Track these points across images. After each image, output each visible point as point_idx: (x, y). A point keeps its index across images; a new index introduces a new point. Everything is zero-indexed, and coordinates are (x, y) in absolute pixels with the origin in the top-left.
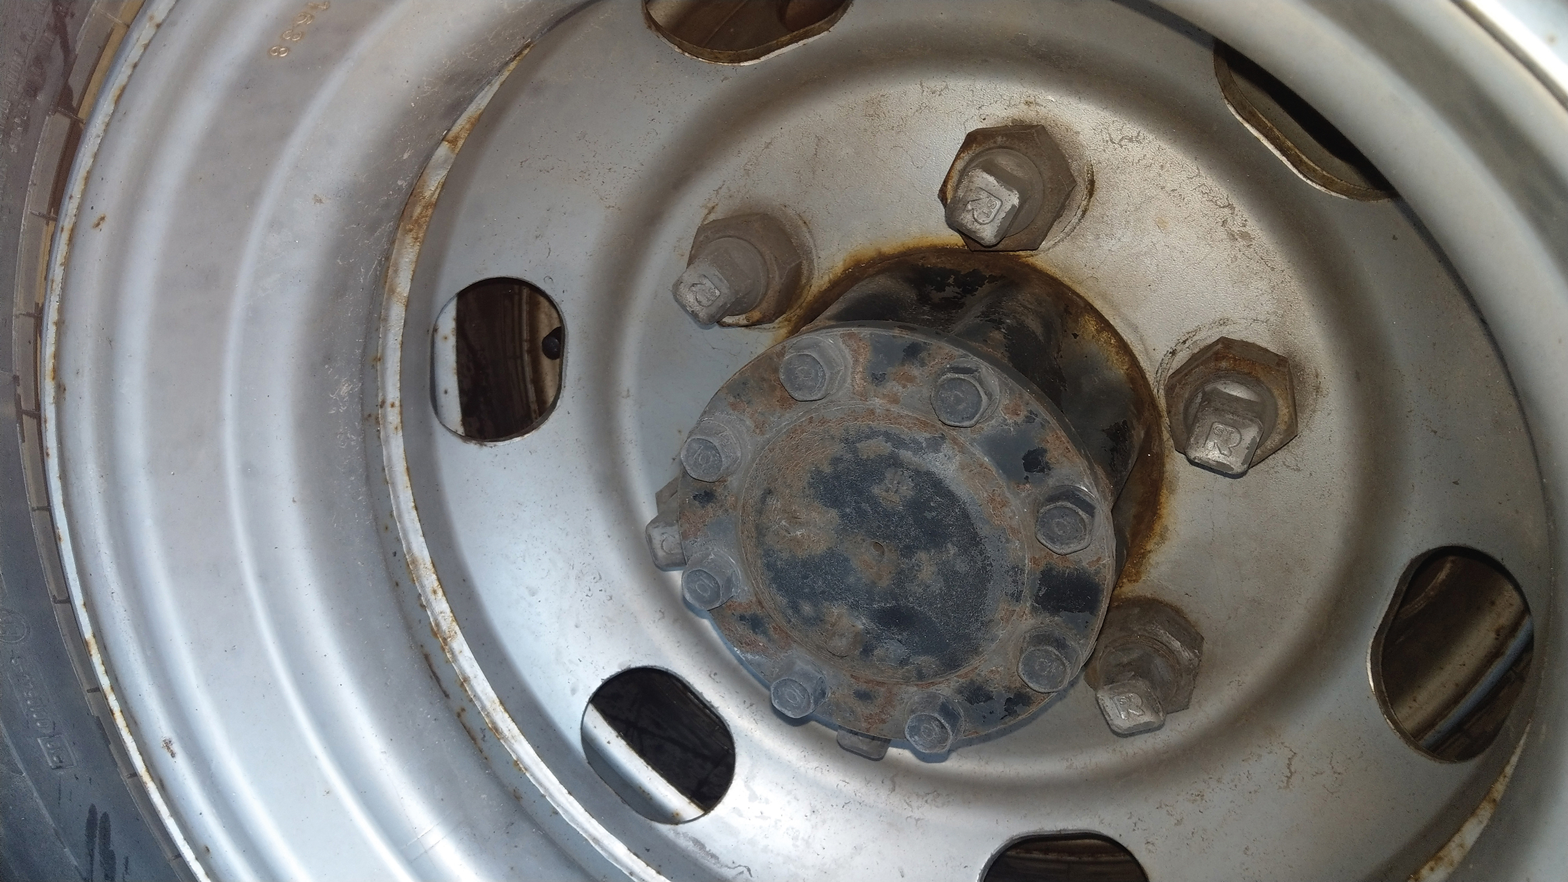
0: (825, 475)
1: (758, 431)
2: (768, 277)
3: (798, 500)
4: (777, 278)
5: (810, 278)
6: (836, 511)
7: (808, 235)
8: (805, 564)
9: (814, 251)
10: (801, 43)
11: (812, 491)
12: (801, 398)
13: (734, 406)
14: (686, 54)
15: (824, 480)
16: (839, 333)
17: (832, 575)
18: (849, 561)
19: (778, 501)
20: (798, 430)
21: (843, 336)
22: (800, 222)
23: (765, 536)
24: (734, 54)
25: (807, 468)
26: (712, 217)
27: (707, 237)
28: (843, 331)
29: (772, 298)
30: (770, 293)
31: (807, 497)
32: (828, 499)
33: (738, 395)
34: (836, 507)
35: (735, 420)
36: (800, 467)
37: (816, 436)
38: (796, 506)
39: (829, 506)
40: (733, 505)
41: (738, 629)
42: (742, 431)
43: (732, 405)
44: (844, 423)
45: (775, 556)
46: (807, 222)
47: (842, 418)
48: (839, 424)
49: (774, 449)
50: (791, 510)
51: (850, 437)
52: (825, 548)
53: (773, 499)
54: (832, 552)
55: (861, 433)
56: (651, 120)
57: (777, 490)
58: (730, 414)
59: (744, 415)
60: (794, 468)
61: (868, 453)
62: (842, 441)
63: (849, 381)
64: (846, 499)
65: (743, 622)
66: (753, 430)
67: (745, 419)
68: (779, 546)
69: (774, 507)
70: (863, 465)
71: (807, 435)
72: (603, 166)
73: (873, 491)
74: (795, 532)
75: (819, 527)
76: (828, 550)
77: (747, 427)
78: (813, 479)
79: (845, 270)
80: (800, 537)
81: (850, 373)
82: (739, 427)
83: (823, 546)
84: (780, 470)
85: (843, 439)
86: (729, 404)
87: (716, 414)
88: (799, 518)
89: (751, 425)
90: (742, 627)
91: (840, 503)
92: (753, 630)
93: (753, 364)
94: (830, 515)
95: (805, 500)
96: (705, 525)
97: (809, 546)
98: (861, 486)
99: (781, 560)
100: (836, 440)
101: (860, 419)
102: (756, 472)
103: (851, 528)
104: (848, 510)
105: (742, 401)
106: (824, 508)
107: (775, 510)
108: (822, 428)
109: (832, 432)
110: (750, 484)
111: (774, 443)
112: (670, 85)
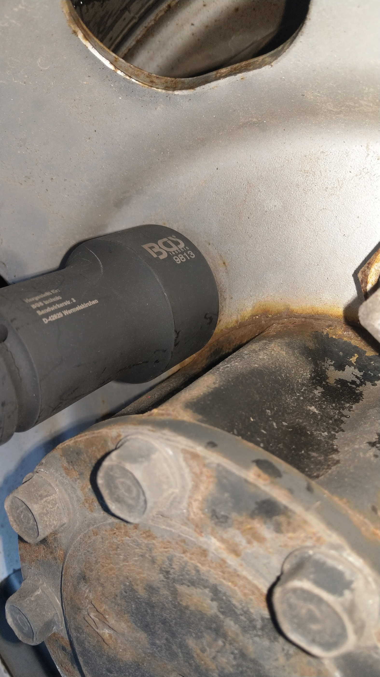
0: (139, 596)
1: (87, 505)
3: (109, 602)
7: (225, 275)
9: (228, 291)
10: (239, 76)
13: (67, 471)
14: (119, 72)
15: (136, 600)
20: (121, 529)
24: (172, 81)
25: (121, 578)
28: (186, 445)
31: (118, 605)
32: (139, 620)
34: (146, 632)
35: (67, 484)
36: (114, 574)
37: (137, 547)
38: (107, 607)
39: (138, 627)
40: (61, 558)
41: (60, 654)
42: (73, 497)
43: (66, 469)
44: (169, 549)
45: (84, 636)
46: (226, 263)
47: (169, 542)
48: (164, 548)
49: (97, 534)
50: (101, 608)
51: (172, 571)
52: (131, 659)
53: (86, 587)
54: (138, 666)
55: (186, 573)
56: (88, 138)
57: (90, 580)
58: (63, 476)
59: (76, 484)
60: (109, 571)
61: (187, 602)
62: (161, 571)
63: (185, 504)
64: (158, 631)
65: (64, 652)
66: (83, 502)
67: (76, 488)
68: (88, 630)
69: (86, 595)
70: (181, 610)
71: (129, 540)
72: (46, 175)
73: (187, 641)
74: (103, 630)
75: (127, 639)
76: (133, 662)
77: (77, 496)
78: (126, 592)
79: (252, 316)
80: (108, 636)
81: (186, 496)
82: (70, 492)
83: (128, 656)
84: (97, 563)
85: (163, 569)
86: (63, 467)
87: (51, 470)
88: (107, 621)
89: (81, 497)
90: (63, 655)
91: (151, 631)
92: (72, 663)
93: (88, 439)
94: (138, 635)
95: (116, 607)
96: (38, 560)
97: (115, 649)
98: (174, 629)
99: (89, 643)
100: (156, 566)
101: (188, 554)
102: (79, 546)
103: (160, 657)
104: (157, 642)
105: (75, 470)
106: (134, 625)
107: (87, 598)
108: (146, 542)
109: (155, 553)
110: (73, 553)
111: (98, 527)
112: (104, 104)
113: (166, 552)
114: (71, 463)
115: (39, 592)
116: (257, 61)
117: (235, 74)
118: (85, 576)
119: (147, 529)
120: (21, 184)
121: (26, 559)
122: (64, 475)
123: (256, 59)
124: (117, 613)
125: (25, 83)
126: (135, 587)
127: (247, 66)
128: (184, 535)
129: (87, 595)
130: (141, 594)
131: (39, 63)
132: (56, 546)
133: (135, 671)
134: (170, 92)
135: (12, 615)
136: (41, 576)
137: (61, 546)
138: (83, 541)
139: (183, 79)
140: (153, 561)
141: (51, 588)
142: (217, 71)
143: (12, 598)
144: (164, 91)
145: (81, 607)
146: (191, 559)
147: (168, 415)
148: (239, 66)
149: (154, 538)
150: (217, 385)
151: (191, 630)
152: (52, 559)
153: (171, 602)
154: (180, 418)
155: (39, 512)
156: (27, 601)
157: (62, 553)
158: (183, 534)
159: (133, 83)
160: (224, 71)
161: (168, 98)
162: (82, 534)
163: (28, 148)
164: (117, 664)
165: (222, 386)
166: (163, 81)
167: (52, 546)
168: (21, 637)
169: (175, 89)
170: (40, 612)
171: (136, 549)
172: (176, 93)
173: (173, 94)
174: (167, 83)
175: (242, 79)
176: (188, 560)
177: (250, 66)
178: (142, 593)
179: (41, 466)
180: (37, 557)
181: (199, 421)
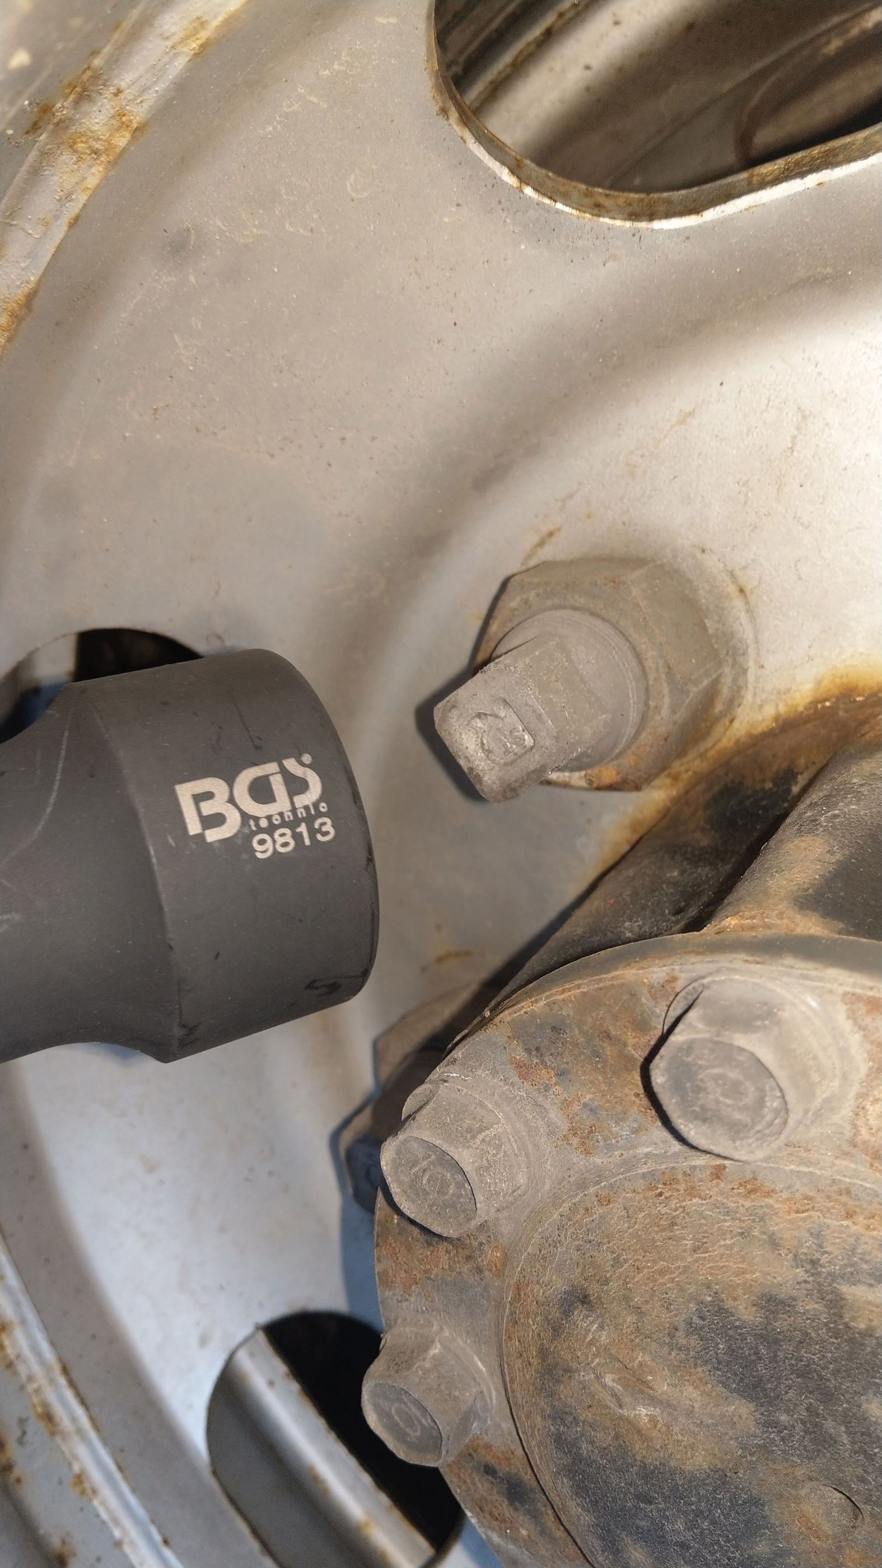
0: (737, 1323)
1: (575, 1141)
2: (646, 704)
3: (654, 1346)
4: (665, 711)
5: (733, 702)
6: (752, 1406)
7: (743, 617)
8: (648, 1474)
9: (751, 651)
10: (812, 180)
11: (694, 1341)
12: (702, 1142)
13: (524, 1070)
14: (528, 191)
15: (731, 1332)
16: (842, 990)
17: (713, 1522)
18: (763, 1505)
19: (601, 1327)
20: (678, 1182)
21: (851, 999)
22: (732, 589)
23: (558, 1381)
24: (642, 200)
25: (692, 1289)
26: (547, 553)
27: (526, 602)
28: (854, 985)
29: (648, 749)
30: (645, 737)
31: (680, 1349)
32: (736, 1375)
33: (537, 1049)
34: (751, 1399)
35: (522, 1098)
36: (672, 1280)
37: (727, 1218)
38: (647, 1358)
39: (735, 1391)
40: (496, 1267)
41: (479, 1484)
42: (537, 1127)
43: (519, 1066)
44: (812, 1213)
45: (578, 1429)
46: (747, 590)
47: (807, 1198)
48: (797, 1212)
49: (609, 1201)
50: (633, 1360)
51: (824, 1259)
52: (705, 1466)
53: (591, 1319)
54: (721, 1478)
55: (861, 1259)
56: (436, 341)
57: (602, 1303)
58: (512, 1083)
59: (546, 1097)
60: (656, 1276)
61: (871, 1320)
62: (797, 1261)
63: (846, 1111)
64: (787, 1393)
65: (490, 1478)
66: (564, 1136)
67: (547, 1106)
68: (590, 1415)
69: (590, 1337)
70: (851, 1341)
71: (702, 1204)
72: (330, 431)
73: (865, 1406)
74: (634, 1409)
75: (699, 1422)
76: (712, 1470)
77: (549, 1125)
78: (703, 1319)
79: (815, 702)
80: (646, 1421)
81: (851, 1095)
82: (530, 1117)
83: (701, 1459)
84: (617, 1262)
85: (803, 1257)
86: (512, 1061)
87: (479, 1072)
88: (650, 1388)
89: (559, 1123)
90: (487, 1485)
91: (766, 1396)
92: (509, 1500)
93: (584, 994)
94: (732, 1408)
95: (674, 1354)
96: (429, 1278)
97: (664, 1447)
98: (832, 1384)
99: (592, 1442)
100: (783, 1252)
101: (860, 1219)
102: (557, 1233)
103: (784, 1452)
104: (784, 1418)
105: (546, 1067)
106: (720, 1388)
107: (591, 1343)
108: (748, 1204)
109: (777, 1226)
110: (540, 1251)
111: (612, 1186)
112: (484, 263)
113: (804, 1219)
114: (534, 1053)
115: (435, 1350)
116: (852, 143)
117: (802, 175)
118: (586, 1297)
119: (749, 1176)
120: (272, 456)
121: (394, 1279)
122: (515, 1079)
123: (847, 139)
124: (677, 1366)
125: (312, 231)
126: (729, 1304)
127: (827, 155)
128: (847, 1180)
129: (594, 1338)
130: (744, 1317)
131: (351, 185)
132: (484, 1241)
133: (715, 1491)
134: (643, 225)
135: (376, 1406)
136: (434, 1313)
137: (496, 1240)
138: (570, 1220)
139: (665, 195)
140: (774, 1243)
141: (462, 1338)
142: (750, 171)
143: (377, 1369)
144: (628, 224)
145: (574, 1365)
146: (868, 1228)
147: (769, 927)
148: (806, 157)
149: (769, 1194)
150: (838, 856)
151: (877, 1380)
152: (471, 1271)
153: (826, 1324)
154: (799, 931)
155: (476, 1164)
156: (417, 1371)
157: (498, 1255)
158: (845, 1176)
159: (558, 212)
160: (767, 169)
161: (636, 238)
162: (566, 1205)
163: (297, 374)
164: (667, 1482)
165: (852, 856)
166: (621, 201)
167: (471, 1243)
168: (404, 1452)
169: (652, 217)
170: (448, 1392)
171: (725, 1221)
172: (658, 225)
173: (649, 230)
174: (630, 204)
175: (819, 184)
176: (862, 1231)
177: (836, 155)
178: (746, 1313)
179: (451, 1067)
180: (426, 1272)
181: (839, 933)
